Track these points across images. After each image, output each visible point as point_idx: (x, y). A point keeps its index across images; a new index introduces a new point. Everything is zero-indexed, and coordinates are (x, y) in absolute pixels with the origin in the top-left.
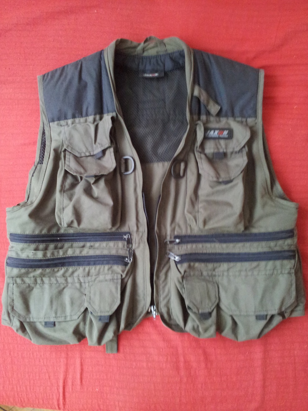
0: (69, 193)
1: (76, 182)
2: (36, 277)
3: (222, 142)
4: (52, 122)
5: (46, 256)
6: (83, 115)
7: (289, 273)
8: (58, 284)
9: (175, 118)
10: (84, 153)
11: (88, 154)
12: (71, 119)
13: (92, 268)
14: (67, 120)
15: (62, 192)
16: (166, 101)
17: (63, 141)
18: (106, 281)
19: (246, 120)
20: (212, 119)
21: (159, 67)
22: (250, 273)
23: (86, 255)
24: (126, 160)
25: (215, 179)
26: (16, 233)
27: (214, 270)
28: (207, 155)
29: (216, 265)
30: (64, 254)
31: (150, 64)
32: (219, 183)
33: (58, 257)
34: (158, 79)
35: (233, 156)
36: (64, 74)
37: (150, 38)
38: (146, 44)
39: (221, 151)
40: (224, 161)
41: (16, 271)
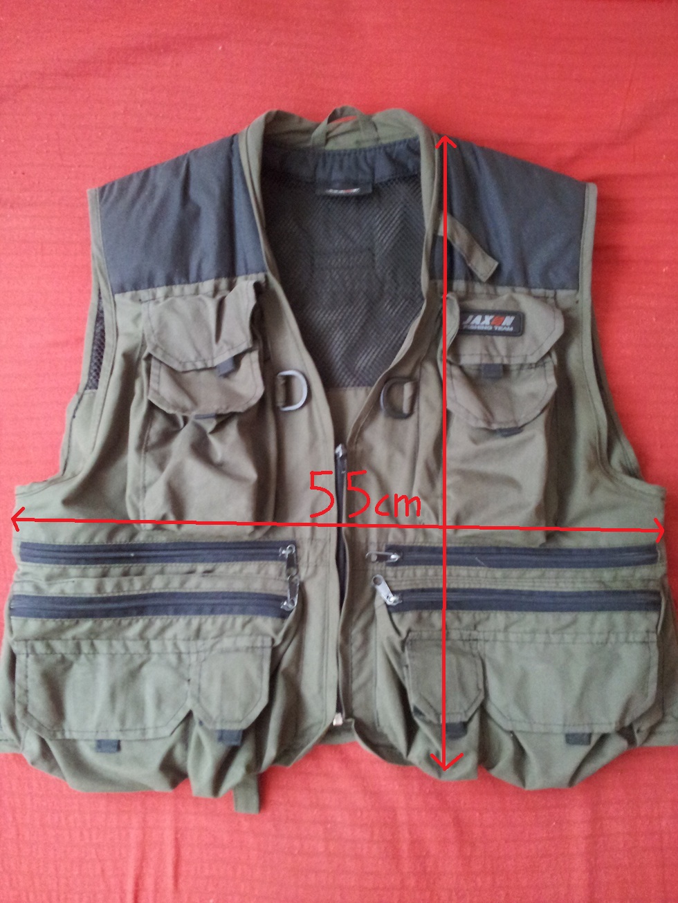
0: (157, 452)
1: (175, 429)
2: (79, 639)
3: (500, 342)
4: (119, 292)
5: (102, 591)
6: (191, 280)
7: (645, 643)
8: (128, 656)
9: (396, 288)
10: (191, 362)
11: (200, 365)
12: (162, 286)
13: (206, 620)
14: (153, 289)
15: (143, 451)
16: (377, 251)
17: (143, 335)
18: (237, 650)
19: (555, 294)
20: (478, 288)
21: (360, 176)
22: (555, 638)
23: (194, 591)
24: (288, 379)
25: (482, 424)
26: (35, 542)
27: (475, 627)
28: (467, 370)
29: (480, 615)
30: (143, 587)
31: (341, 167)
32: (492, 433)
33: (131, 593)
34: (358, 198)
35: (524, 372)
36: (149, 187)
37: (343, 110)
38: (334, 124)
39: (498, 361)
40: (504, 383)
41: (33, 625)
